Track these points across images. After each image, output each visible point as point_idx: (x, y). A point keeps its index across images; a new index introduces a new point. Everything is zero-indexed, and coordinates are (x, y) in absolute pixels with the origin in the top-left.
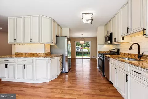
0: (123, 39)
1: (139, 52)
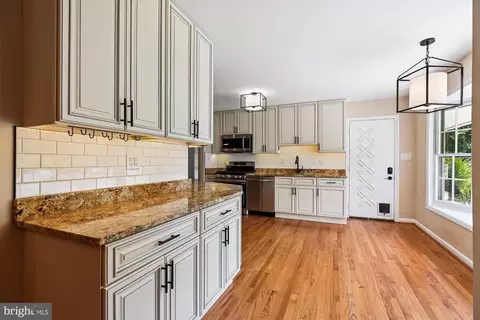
1: (298, 167)
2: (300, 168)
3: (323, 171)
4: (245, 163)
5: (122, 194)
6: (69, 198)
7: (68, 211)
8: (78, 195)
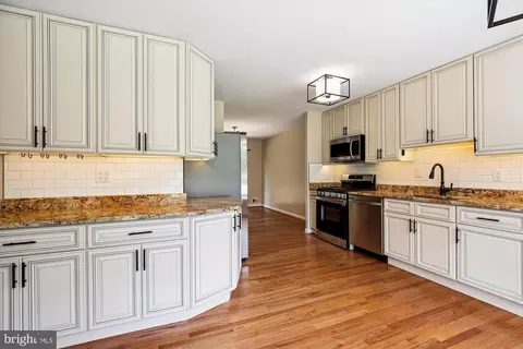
0: (403, 154)
1: (442, 183)
2: (447, 185)
3: (500, 194)
4: (360, 177)
5: (88, 203)
6: (38, 201)
7: (37, 210)
8: (44, 200)
